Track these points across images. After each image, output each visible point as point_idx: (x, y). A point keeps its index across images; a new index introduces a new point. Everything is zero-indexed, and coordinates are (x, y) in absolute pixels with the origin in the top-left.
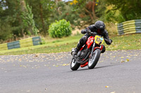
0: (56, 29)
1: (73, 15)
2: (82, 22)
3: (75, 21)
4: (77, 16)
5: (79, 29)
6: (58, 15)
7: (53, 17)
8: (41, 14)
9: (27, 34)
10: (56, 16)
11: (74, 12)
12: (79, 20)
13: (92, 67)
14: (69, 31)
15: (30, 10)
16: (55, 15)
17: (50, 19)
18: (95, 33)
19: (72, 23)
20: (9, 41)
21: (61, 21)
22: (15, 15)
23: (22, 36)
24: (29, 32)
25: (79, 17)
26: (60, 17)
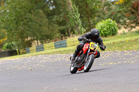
0: (102, 28)
1: (119, 15)
2: (128, 21)
3: (121, 21)
4: (123, 15)
5: (125, 28)
6: (104, 14)
7: (99, 16)
8: (87, 13)
9: (74, 33)
10: (103, 16)
11: (119, 12)
12: (125, 19)
13: (87, 71)
14: (116, 31)
15: (77, 9)
16: (101, 15)
17: (96, 18)
18: (90, 40)
19: (118, 22)
20: (56, 41)
21: (107, 20)
22: (62, 15)
23: (69, 35)
24: (76, 31)
25: (125, 17)
26: (106, 16)
